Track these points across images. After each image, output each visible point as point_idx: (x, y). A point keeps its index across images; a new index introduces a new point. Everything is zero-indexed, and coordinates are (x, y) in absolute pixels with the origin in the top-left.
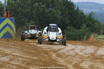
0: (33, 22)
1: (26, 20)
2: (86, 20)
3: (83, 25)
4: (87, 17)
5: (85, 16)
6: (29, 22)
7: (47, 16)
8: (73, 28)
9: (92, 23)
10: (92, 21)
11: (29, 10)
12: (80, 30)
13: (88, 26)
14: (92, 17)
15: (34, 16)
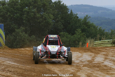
0: (23, 28)
1: (15, 26)
2: (80, 24)
3: (78, 30)
4: (82, 21)
5: (79, 20)
6: (19, 28)
7: (39, 21)
8: (67, 33)
9: (88, 28)
10: (87, 26)
11: (19, 15)
12: (75, 35)
13: (83, 30)
14: (87, 21)
15: (24, 22)
